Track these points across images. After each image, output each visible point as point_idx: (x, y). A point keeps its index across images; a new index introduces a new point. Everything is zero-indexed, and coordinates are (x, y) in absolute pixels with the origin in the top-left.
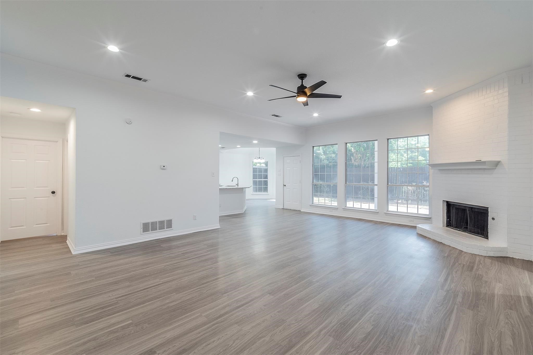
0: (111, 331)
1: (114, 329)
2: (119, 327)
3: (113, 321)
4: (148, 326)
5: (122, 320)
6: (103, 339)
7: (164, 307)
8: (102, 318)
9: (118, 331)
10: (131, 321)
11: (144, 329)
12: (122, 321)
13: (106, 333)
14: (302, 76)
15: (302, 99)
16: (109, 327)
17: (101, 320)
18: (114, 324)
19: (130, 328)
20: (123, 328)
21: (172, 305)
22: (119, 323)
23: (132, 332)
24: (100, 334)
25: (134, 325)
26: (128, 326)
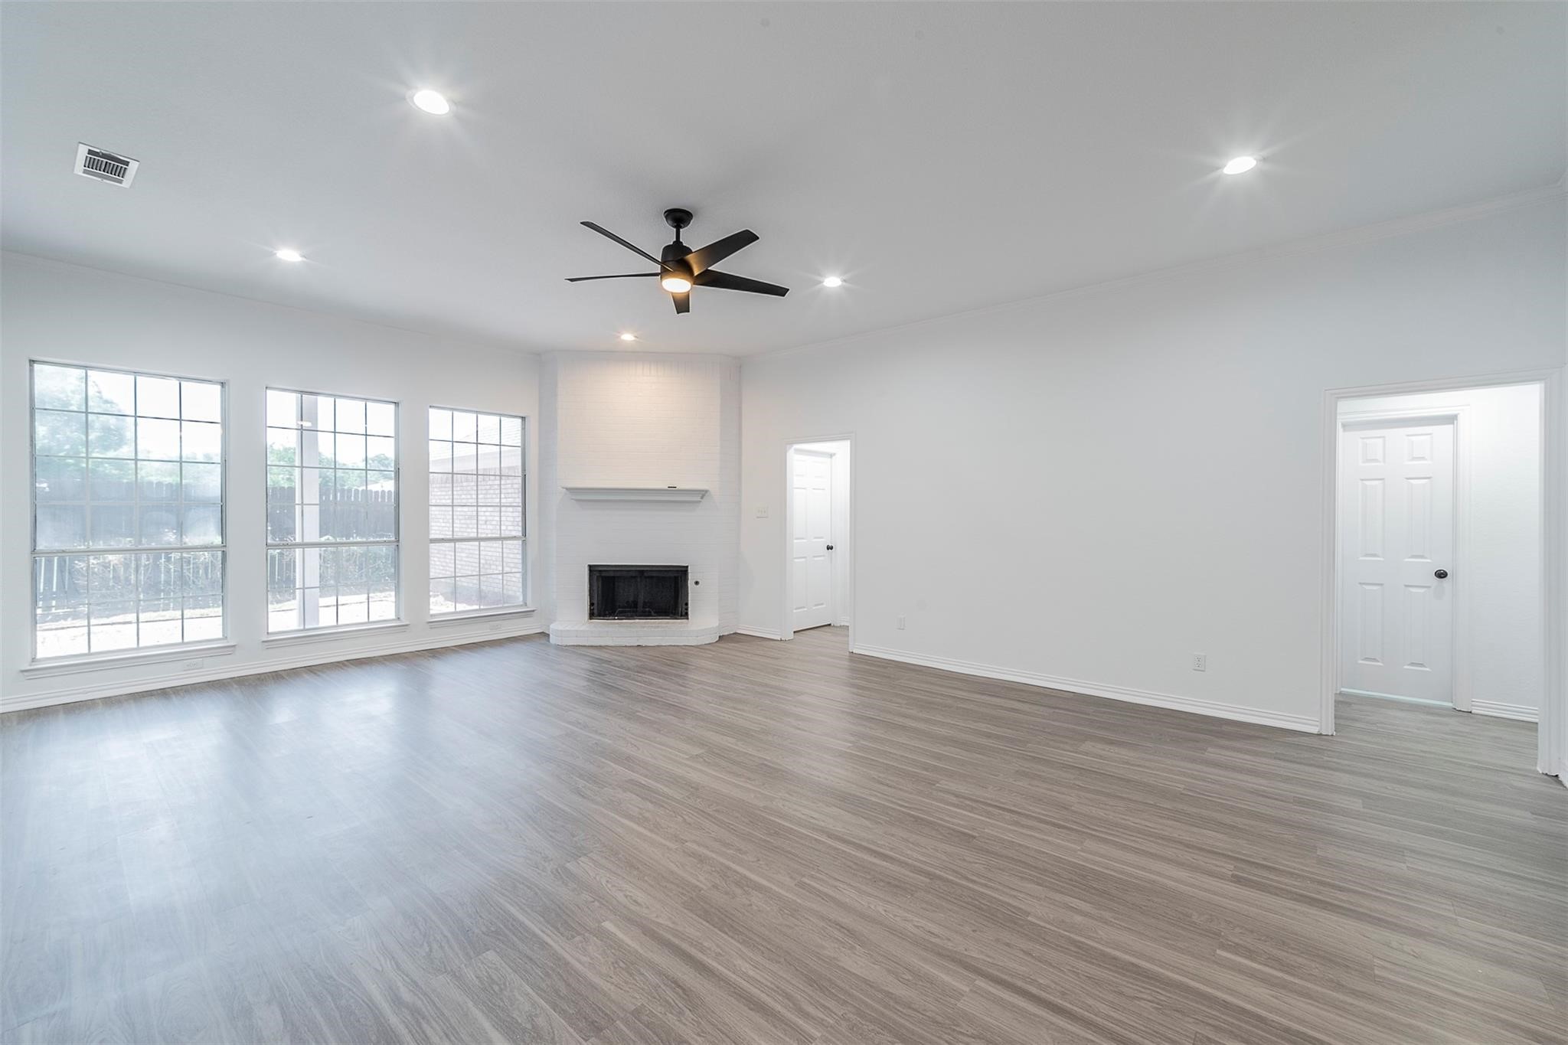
0: (1288, 973)
1: (1275, 969)
2: (1260, 963)
3: (1262, 992)
4: (1194, 913)
5: (1237, 975)
6: (1317, 970)
7: (1107, 915)
8: (1287, 1030)
9: (1269, 958)
10: (1218, 952)
11: (1211, 915)
12: (1240, 970)
13: (1302, 978)
14: (679, 218)
15: (678, 285)
16: (1284, 986)
17: (1295, 1026)
18: (1266, 980)
19: (1237, 940)
20: (1250, 954)
21: (1088, 905)
22: (1252, 975)
23: (1241, 931)
24: (1319, 989)
25: (1221, 940)
26: (1235, 948)
